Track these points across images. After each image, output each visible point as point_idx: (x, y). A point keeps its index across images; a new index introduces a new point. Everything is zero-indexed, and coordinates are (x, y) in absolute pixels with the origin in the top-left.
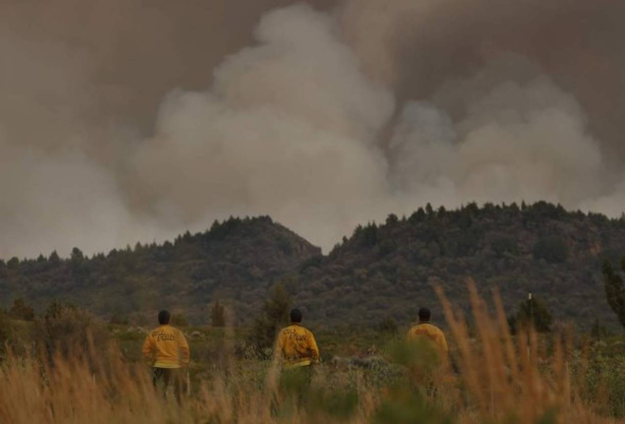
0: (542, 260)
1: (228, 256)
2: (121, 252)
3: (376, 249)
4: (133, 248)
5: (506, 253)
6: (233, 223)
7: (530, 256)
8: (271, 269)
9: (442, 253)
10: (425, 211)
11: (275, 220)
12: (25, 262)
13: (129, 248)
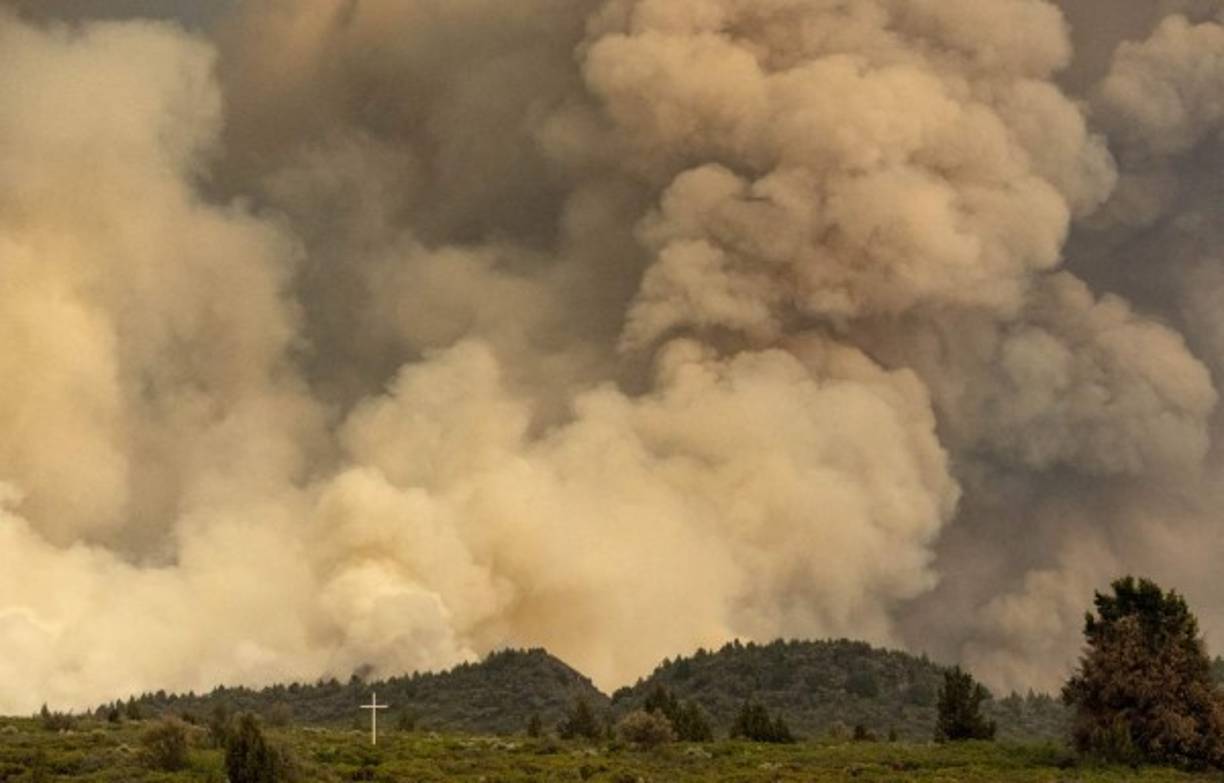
0: (855, 696)
1: (509, 686)
2: (400, 680)
3: (692, 681)
4: (411, 676)
5: (820, 688)
6: (509, 656)
7: (843, 691)
8: (552, 698)
9: (758, 687)
10: (733, 645)
11: (549, 652)
12: (305, 687)
13: (406, 676)
